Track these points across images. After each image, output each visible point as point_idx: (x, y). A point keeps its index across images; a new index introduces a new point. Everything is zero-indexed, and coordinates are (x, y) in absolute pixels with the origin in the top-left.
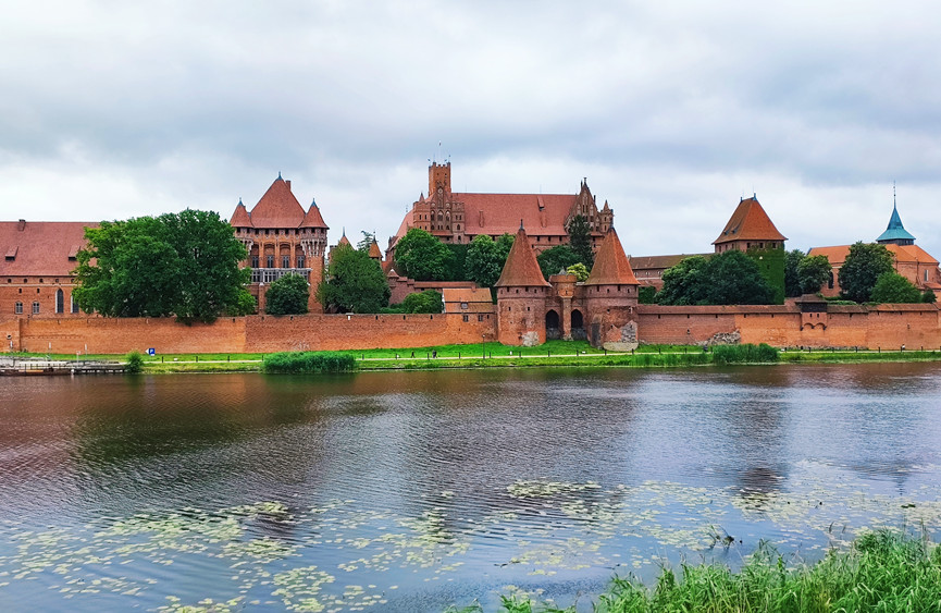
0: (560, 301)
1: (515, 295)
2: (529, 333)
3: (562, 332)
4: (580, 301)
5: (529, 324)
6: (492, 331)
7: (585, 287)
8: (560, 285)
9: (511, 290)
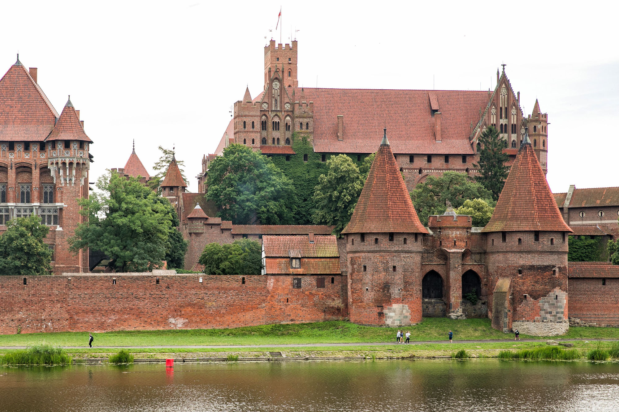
0: (445, 256)
1: (374, 247)
2: (395, 306)
3: (447, 307)
4: (477, 257)
5: (395, 292)
6: (337, 303)
7: (485, 235)
8: (445, 232)
9: (367, 238)
